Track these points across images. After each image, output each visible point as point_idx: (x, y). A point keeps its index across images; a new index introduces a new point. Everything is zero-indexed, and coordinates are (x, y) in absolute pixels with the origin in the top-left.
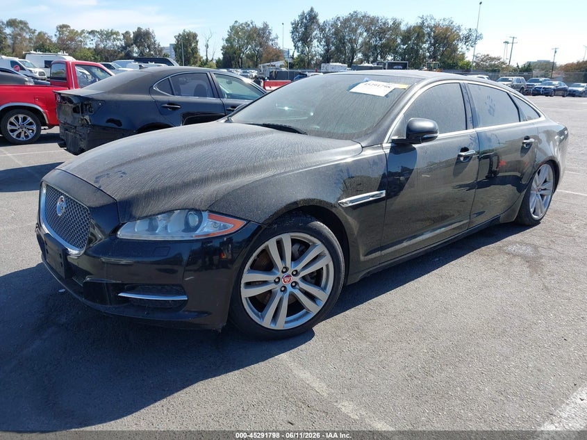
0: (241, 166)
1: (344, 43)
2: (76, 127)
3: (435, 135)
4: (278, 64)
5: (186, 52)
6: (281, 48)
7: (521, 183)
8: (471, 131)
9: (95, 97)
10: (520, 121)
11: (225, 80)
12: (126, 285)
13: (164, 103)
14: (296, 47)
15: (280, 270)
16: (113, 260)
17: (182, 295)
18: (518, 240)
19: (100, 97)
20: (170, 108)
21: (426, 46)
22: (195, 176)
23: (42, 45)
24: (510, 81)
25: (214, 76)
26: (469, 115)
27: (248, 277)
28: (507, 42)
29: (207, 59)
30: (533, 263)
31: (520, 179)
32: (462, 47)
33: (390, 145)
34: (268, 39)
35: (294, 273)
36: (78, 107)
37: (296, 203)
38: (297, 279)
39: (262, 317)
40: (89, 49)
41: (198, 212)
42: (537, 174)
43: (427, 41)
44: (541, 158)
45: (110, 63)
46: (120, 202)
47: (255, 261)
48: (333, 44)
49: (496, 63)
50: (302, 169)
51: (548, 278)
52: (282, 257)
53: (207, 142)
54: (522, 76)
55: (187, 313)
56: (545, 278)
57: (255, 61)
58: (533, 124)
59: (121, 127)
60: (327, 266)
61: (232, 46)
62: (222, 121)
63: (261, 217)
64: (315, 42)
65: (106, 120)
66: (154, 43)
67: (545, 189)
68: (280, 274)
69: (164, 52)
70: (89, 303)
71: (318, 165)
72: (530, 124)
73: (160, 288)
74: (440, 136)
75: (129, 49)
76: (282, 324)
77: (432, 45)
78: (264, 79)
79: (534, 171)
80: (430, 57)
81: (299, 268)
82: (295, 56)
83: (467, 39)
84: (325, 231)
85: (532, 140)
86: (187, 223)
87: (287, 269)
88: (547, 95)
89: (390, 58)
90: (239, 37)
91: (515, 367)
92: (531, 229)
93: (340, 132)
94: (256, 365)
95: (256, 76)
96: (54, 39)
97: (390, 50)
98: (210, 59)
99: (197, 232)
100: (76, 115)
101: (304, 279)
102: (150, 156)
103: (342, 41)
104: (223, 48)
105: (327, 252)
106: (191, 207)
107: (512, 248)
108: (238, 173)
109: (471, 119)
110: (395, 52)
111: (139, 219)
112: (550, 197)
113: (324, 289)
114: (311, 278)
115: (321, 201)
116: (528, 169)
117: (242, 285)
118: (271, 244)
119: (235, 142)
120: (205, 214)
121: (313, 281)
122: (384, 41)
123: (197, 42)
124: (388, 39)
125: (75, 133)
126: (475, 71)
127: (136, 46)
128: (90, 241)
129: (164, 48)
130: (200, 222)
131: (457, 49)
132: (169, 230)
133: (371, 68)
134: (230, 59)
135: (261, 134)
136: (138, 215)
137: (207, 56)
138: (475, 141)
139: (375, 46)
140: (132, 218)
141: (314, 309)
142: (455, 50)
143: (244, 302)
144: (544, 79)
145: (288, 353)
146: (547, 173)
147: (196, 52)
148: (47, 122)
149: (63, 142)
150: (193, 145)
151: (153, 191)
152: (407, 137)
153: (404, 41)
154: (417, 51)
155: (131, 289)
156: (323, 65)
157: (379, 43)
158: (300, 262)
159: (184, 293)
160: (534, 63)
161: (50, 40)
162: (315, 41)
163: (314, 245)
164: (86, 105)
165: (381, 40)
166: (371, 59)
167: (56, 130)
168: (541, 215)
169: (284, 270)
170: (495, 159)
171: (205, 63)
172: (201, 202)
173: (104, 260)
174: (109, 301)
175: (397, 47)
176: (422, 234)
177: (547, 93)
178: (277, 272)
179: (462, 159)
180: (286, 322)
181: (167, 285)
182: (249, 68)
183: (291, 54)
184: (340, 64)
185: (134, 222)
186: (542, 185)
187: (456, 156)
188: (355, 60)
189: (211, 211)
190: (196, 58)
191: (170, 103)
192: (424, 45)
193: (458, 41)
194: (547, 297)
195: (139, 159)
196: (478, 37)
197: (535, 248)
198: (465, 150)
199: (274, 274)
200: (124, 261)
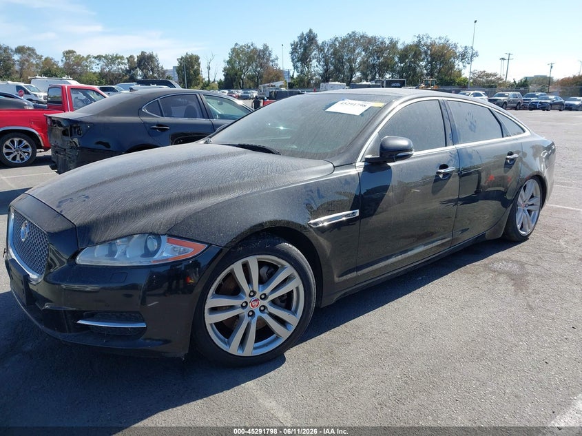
0: (206, 188)
1: (342, 63)
2: (65, 150)
3: (410, 153)
4: (278, 84)
5: (188, 74)
6: (281, 69)
7: (506, 198)
8: (451, 148)
9: (83, 120)
10: (503, 137)
11: (216, 102)
12: (84, 311)
13: (154, 124)
14: (296, 67)
15: (247, 294)
16: (76, 286)
17: (141, 322)
18: (505, 257)
19: (89, 120)
20: (159, 129)
21: (423, 64)
22: (157, 199)
23: (49, 70)
24: (506, 96)
25: (204, 98)
26: (449, 132)
27: (212, 302)
28: (503, 59)
29: (209, 81)
30: (519, 280)
31: (504, 193)
32: (458, 65)
33: (363, 164)
34: (268, 60)
35: (263, 297)
36: (67, 130)
37: (261, 225)
38: (265, 303)
39: (229, 344)
40: (95, 73)
41: (157, 236)
42: (522, 189)
43: (424, 59)
44: (526, 173)
45: (113, 86)
46: (79, 227)
47: (220, 286)
48: (332, 64)
49: (493, 79)
50: (269, 189)
51: (533, 296)
52: (249, 281)
53: (176, 164)
54: (518, 91)
55: (148, 341)
56: (529, 297)
57: (256, 82)
58: (517, 139)
59: (111, 149)
60: (297, 288)
61: (233, 68)
62: (202, 142)
63: (223, 240)
64: (314, 63)
65: (96, 141)
66: (158, 66)
67: (532, 205)
68: (247, 299)
69: (167, 74)
70: (48, 331)
71: (286, 186)
72: (514, 140)
73: (118, 314)
74: (415, 153)
75: (132, 72)
76: (250, 350)
77: (428, 62)
78: (264, 99)
79: (519, 186)
80: (427, 75)
81: (267, 291)
82: (295, 76)
83: (463, 56)
84: (294, 253)
85: (515, 155)
86: (146, 247)
87: (255, 293)
88: (543, 109)
89: (388, 76)
90: (240, 59)
91: (491, 393)
92: (519, 245)
93: (313, 151)
94: (221, 394)
95: (256, 96)
96: (61, 65)
97: (388, 68)
98: (212, 80)
99: (156, 257)
100: (66, 138)
101: (273, 302)
102: (116, 179)
103: (340, 61)
104: (225, 69)
105: (296, 274)
106: (150, 231)
107: (498, 266)
108: (202, 194)
109: (451, 136)
110: (393, 71)
111: (97, 244)
112: (537, 212)
113: (295, 313)
114: (281, 302)
115: (288, 222)
116: (513, 185)
117: (206, 311)
118: (237, 268)
119: (204, 164)
120: (164, 238)
121: (284, 304)
122: (382, 59)
123: (199, 64)
124: (386, 58)
125: (64, 155)
126: (471, 87)
127: (140, 69)
128: (50, 266)
129: (167, 70)
130: (159, 246)
131: (454, 67)
132: (128, 255)
133: (369, 86)
134: (231, 81)
135: (234, 154)
136: (96, 240)
137: (209, 77)
138: (455, 158)
139: (373, 64)
140: (91, 243)
141: (283, 333)
142: (452, 67)
143: (209, 328)
144: (540, 93)
145: (255, 381)
146: (533, 188)
147: (199, 74)
148: (43, 145)
149: (53, 165)
150: (161, 167)
151: (113, 215)
152: (381, 155)
153: (402, 60)
154: (415, 68)
155: (91, 316)
156: (322, 84)
157: (377, 62)
158: (268, 285)
159: (143, 321)
160: (530, 78)
161: (56, 65)
162: (314, 61)
163: (283, 267)
164: (75, 128)
165: (378, 58)
166: (369, 77)
167: (49, 153)
168: (529, 231)
169: (252, 294)
170: (483, 175)
171: (207, 85)
172: (160, 226)
173: (64, 287)
174: (67, 329)
175: (394, 65)
176: (412, 249)
177: (545, 107)
178: (244, 297)
179: (441, 176)
180: (255, 348)
181: (126, 312)
182: (250, 88)
183: (291, 74)
184: (339, 83)
185: (94, 247)
186: (529, 201)
187: (435, 174)
188: (353, 79)
189: (170, 235)
190: (198, 79)
191: (159, 125)
192: (421, 63)
193: (454, 58)
194: (530, 317)
195: (105, 182)
196: (474, 55)
197: (522, 265)
198: (444, 166)
199: (242, 298)
200: (89, 288)
